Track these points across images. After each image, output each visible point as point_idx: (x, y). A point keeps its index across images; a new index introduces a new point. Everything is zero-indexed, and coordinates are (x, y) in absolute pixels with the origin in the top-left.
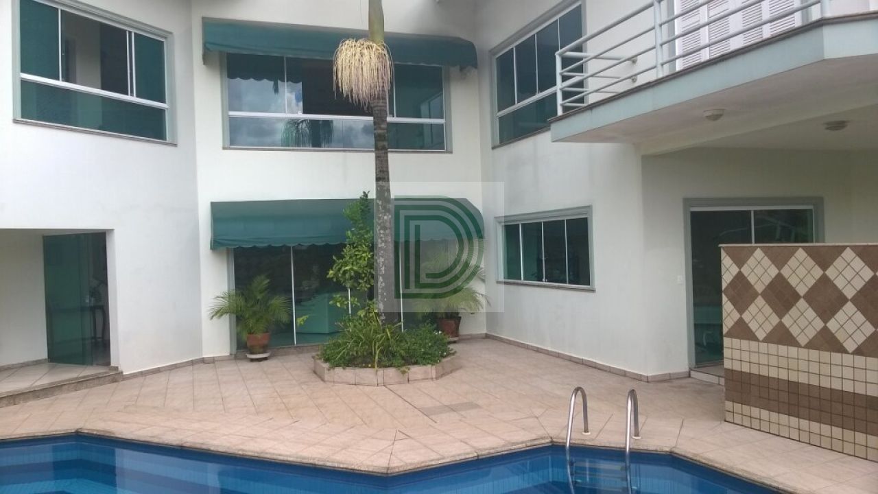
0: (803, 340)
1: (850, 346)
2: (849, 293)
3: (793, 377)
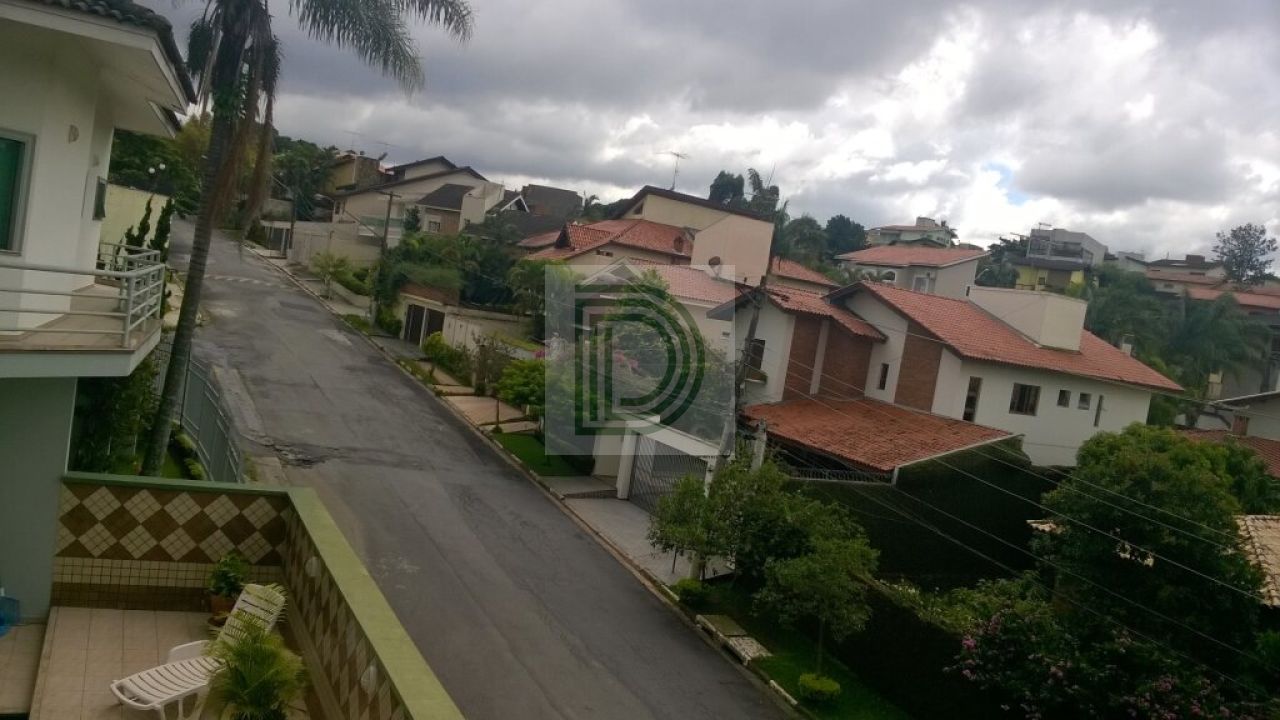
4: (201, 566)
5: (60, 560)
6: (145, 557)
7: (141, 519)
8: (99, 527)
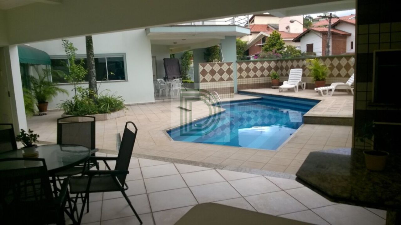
0: (217, 80)
1: (225, 80)
2: (225, 71)
3: (215, 87)
4: (264, 78)
5: (238, 80)
6: (253, 77)
8: (244, 71)
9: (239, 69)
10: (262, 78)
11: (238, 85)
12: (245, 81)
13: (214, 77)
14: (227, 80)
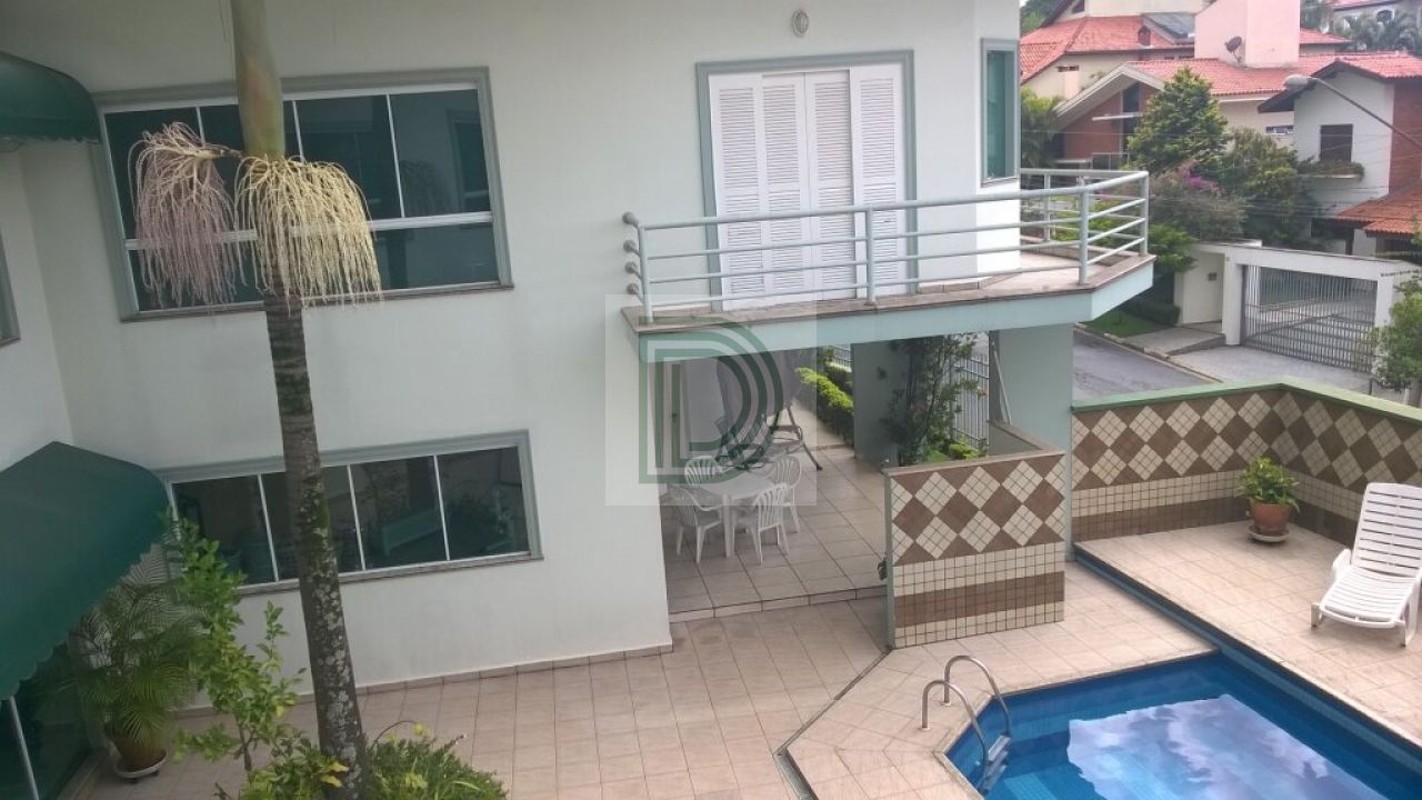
0: (980, 547)
1: (1022, 541)
2: (1022, 498)
3: (970, 582)
4: (1205, 477)
5: (1078, 493)
6: (1153, 477)
7: (1146, 438)
8: (1109, 453)
9: (1082, 445)
10: (1197, 478)
11: (1074, 519)
12: (1110, 500)
13: (964, 534)
14: (1030, 543)
